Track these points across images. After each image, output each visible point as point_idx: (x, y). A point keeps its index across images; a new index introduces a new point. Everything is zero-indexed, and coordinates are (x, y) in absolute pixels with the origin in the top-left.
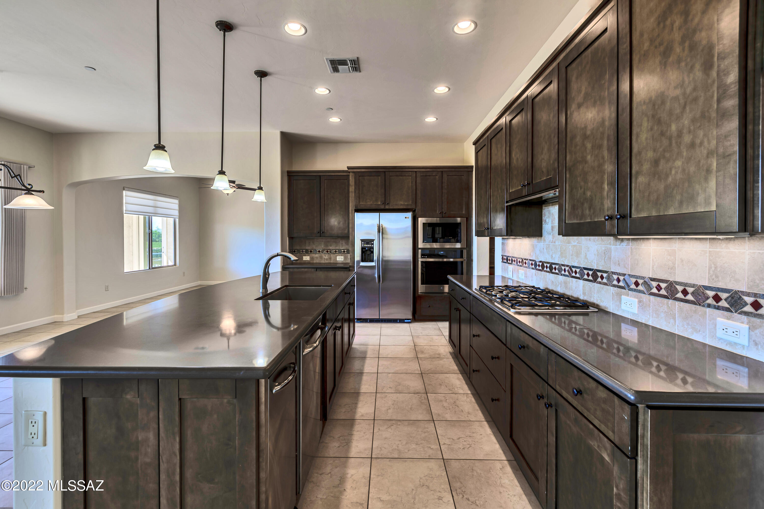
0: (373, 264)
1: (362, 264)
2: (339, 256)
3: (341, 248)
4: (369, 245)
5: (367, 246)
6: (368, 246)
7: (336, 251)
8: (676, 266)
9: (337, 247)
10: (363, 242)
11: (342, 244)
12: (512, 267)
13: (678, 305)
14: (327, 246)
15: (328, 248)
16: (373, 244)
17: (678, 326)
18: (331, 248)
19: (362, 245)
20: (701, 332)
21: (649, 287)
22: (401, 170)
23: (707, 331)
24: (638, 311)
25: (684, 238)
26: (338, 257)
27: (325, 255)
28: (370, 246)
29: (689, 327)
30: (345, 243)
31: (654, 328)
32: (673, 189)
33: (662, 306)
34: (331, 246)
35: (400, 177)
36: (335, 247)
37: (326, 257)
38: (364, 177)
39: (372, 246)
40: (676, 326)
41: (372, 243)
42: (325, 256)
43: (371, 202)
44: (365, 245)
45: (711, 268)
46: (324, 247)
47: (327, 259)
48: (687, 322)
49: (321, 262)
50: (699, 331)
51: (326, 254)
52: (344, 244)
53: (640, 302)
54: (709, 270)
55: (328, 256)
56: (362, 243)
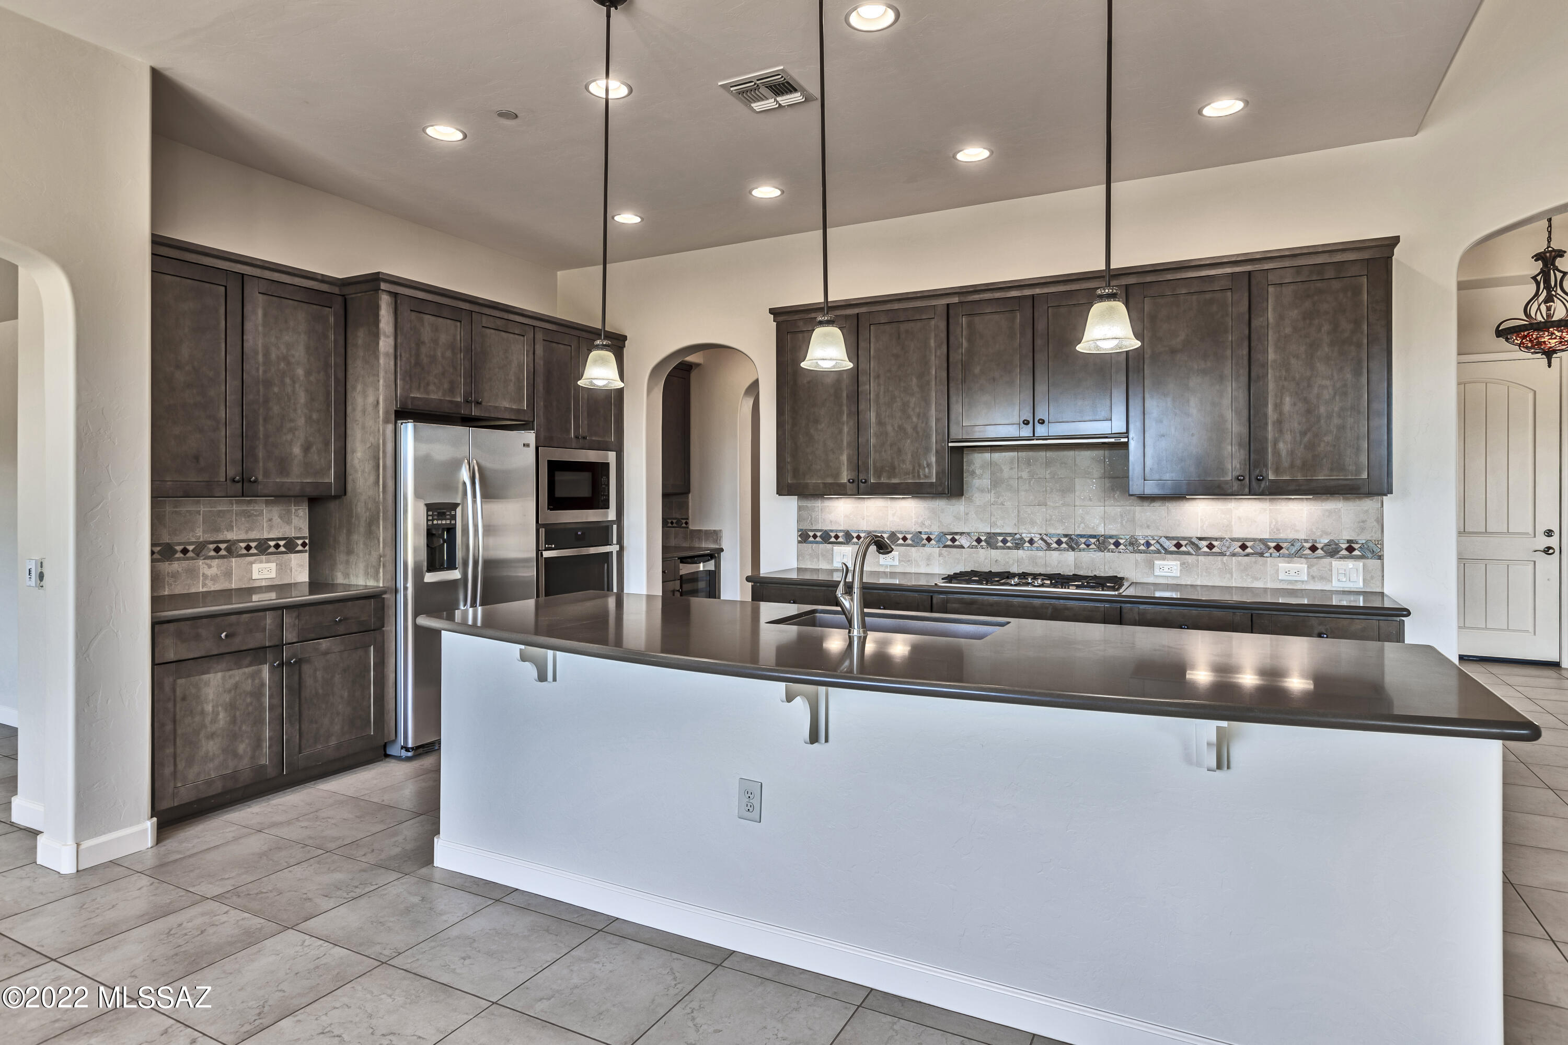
0: (456, 575)
1: (430, 578)
2: (261, 562)
3: (266, 536)
4: (446, 519)
5: (440, 522)
6: (444, 522)
7: (248, 548)
8: (1233, 523)
9: (253, 530)
10: (430, 513)
11: (270, 520)
12: (851, 548)
13: (1235, 559)
14: (217, 530)
15: (221, 537)
16: (454, 517)
17: (1235, 579)
18: (230, 536)
19: (428, 520)
20: (1262, 579)
21: (1198, 548)
22: (506, 316)
23: (1269, 577)
24: (1181, 573)
25: (1279, 498)
26: (255, 567)
27: (208, 561)
28: (448, 522)
29: (1249, 577)
30: (281, 517)
31: (1202, 586)
32: (1322, 459)
33: (1215, 564)
34: (230, 528)
35: (503, 334)
36: (247, 532)
37: (213, 571)
38: (422, 315)
39: (453, 522)
40: (1233, 579)
41: (453, 513)
42: (210, 567)
43: (440, 393)
44: (435, 522)
45: (1272, 523)
46: (204, 532)
47: (214, 579)
48: (1247, 573)
49: (193, 590)
50: (1260, 579)
51: (213, 558)
52: (276, 519)
53: (1182, 564)
54: (1270, 525)
55: (218, 566)
56: (428, 516)
